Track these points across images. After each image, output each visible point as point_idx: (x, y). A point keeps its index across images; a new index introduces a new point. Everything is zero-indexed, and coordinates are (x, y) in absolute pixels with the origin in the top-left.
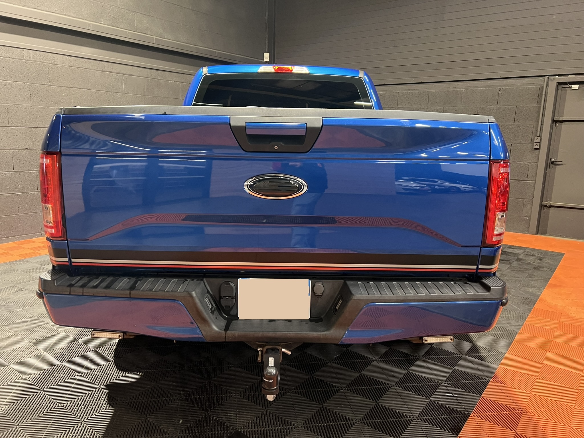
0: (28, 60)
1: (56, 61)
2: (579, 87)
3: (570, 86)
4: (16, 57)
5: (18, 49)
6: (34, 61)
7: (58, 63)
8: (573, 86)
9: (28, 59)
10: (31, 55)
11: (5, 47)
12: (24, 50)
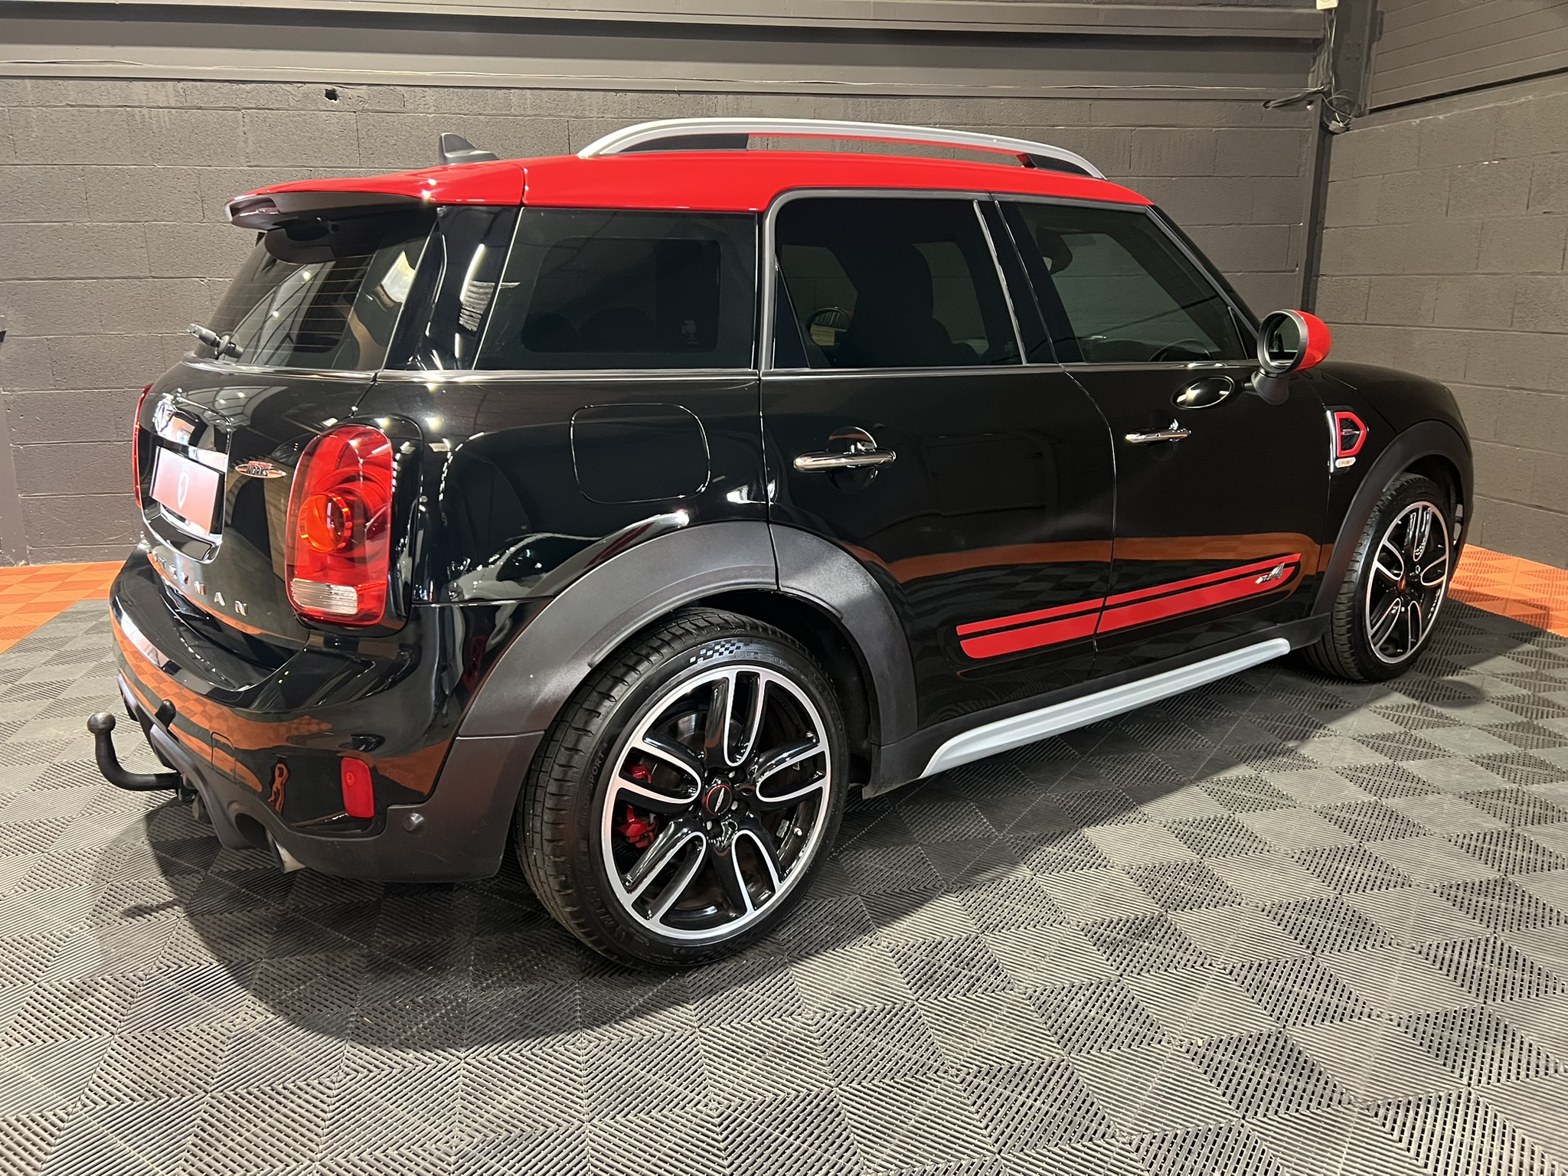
0: (522, 115)
1: (588, 108)
4: (494, 112)
5: (499, 92)
6: (534, 115)
7: (594, 114)
9: (522, 112)
10: (528, 101)
11: (471, 90)
12: (512, 91)
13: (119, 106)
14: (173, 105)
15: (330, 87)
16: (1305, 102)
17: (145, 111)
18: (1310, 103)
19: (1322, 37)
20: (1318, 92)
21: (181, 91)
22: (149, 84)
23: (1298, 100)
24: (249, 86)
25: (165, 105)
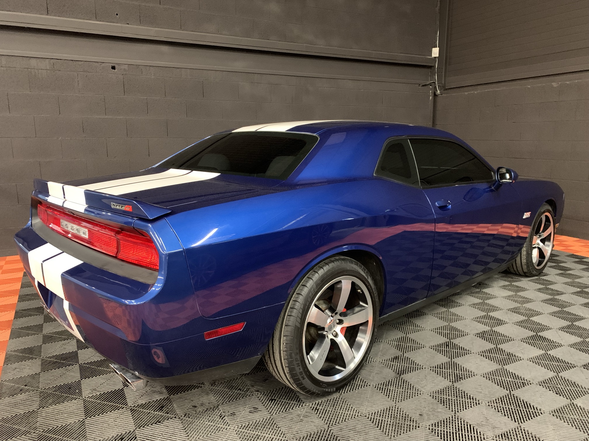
1: (210, 77)
4: (176, 77)
5: (177, 69)
6: (191, 78)
9: (186, 77)
11: (167, 68)
12: (183, 69)
13: (25, 68)
14: (48, 68)
15: (113, 65)
16: (429, 85)
17: (36, 71)
18: (431, 85)
19: (433, 65)
20: (433, 82)
21: (52, 64)
22: (38, 60)
23: (428, 84)
24: (80, 63)
25: (45, 68)
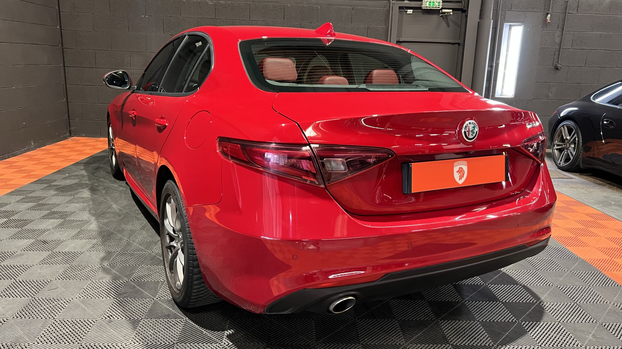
2: (413, 12)
3: (406, 10)
8: (408, 10)
